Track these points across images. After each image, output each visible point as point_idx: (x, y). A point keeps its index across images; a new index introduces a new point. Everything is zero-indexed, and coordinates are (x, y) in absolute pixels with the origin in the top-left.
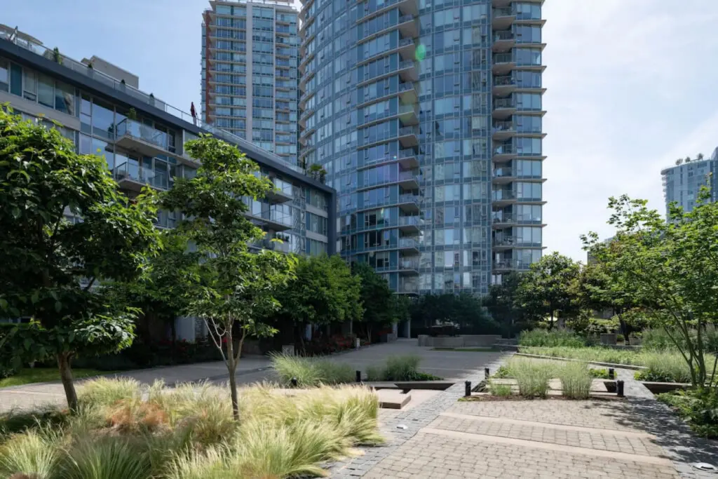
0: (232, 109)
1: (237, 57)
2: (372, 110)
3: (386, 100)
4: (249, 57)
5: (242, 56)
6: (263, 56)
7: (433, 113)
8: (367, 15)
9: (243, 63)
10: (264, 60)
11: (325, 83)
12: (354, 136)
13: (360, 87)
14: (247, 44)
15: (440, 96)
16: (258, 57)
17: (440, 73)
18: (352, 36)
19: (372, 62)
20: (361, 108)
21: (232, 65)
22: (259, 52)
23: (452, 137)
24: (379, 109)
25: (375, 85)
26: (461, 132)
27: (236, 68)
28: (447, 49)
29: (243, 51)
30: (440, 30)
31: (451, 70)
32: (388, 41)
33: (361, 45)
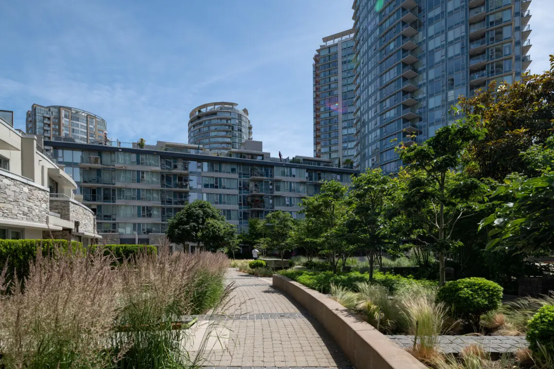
0: (330, 112)
1: (333, 79)
2: (388, 115)
3: (395, 108)
4: (340, 77)
5: (336, 77)
6: (349, 73)
7: (427, 108)
8: (385, 57)
9: (336, 81)
10: (349, 75)
11: (364, 102)
12: (378, 131)
13: (381, 102)
14: (339, 69)
15: (432, 96)
16: (345, 75)
17: (432, 81)
18: (377, 71)
19: (386, 86)
20: (381, 115)
21: (330, 85)
22: (346, 71)
23: (440, 121)
24: (391, 114)
25: (389, 99)
26: (447, 116)
27: (333, 86)
28: (436, 64)
29: (336, 74)
30: (432, 52)
31: (439, 77)
32: (396, 71)
33: (381, 76)
